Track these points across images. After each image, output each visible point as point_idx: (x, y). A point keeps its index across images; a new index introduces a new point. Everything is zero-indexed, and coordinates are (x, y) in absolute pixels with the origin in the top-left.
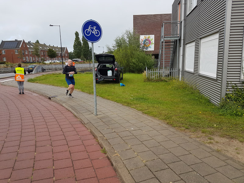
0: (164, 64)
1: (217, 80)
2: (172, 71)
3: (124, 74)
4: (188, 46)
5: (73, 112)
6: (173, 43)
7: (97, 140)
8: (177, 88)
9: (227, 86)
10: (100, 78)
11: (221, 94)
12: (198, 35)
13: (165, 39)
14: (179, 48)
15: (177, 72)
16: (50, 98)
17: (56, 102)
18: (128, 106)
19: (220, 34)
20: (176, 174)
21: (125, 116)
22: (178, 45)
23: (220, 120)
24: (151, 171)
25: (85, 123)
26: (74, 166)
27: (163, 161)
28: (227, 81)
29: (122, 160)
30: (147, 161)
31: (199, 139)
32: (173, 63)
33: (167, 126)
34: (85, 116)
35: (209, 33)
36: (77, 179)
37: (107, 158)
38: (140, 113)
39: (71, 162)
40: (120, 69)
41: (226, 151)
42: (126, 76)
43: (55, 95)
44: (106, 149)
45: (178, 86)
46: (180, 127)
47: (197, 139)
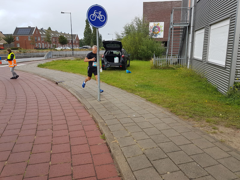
0: (172, 51)
1: (226, 68)
2: (180, 58)
3: (131, 61)
4: (197, 33)
5: (77, 97)
6: (183, 30)
7: (98, 125)
8: (185, 76)
9: (236, 75)
10: (107, 65)
11: (229, 82)
12: (208, 21)
13: (174, 26)
14: (188, 36)
15: (185, 60)
16: (57, 83)
17: (62, 87)
18: (132, 92)
19: (231, 20)
20: (175, 164)
21: (128, 103)
22: (187, 32)
23: (226, 109)
24: (149, 159)
25: (87, 109)
26: (72, 151)
27: (162, 150)
28: (236, 69)
29: (121, 147)
30: (146, 149)
31: (202, 129)
32: (182, 51)
33: (170, 114)
34: (89, 101)
35: (220, 19)
36: (73, 165)
37: (105, 144)
38: (143, 101)
39: (69, 147)
40: (127, 56)
41: (231, 142)
42: (133, 63)
43: (62, 80)
44: (106, 135)
45: (186, 74)
46: (183, 115)
47: (201, 128)
